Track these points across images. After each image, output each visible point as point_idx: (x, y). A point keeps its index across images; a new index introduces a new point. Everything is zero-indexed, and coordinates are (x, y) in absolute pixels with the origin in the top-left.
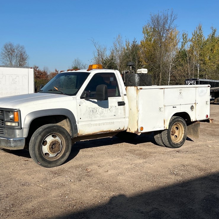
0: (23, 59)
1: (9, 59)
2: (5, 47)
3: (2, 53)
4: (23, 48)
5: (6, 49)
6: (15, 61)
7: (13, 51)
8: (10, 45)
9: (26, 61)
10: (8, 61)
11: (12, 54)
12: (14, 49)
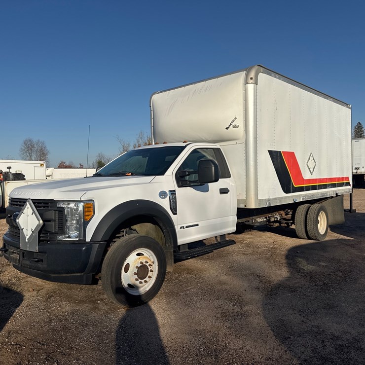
0: (43, 154)
1: (28, 154)
2: (24, 143)
3: (21, 148)
4: (43, 143)
5: (26, 145)
6: (35, 156)
7: (33, 147)
8: (30, 140)
9: (47, 156)
10: (27, 156)
11: (31, 150)
12: (34, 145)
